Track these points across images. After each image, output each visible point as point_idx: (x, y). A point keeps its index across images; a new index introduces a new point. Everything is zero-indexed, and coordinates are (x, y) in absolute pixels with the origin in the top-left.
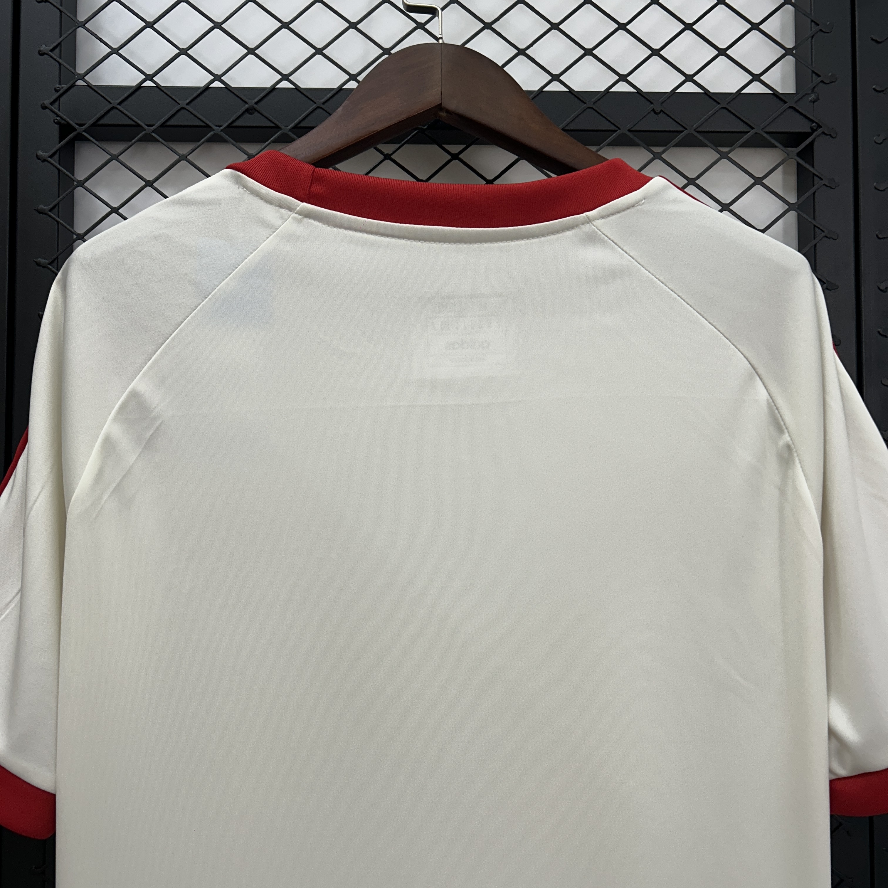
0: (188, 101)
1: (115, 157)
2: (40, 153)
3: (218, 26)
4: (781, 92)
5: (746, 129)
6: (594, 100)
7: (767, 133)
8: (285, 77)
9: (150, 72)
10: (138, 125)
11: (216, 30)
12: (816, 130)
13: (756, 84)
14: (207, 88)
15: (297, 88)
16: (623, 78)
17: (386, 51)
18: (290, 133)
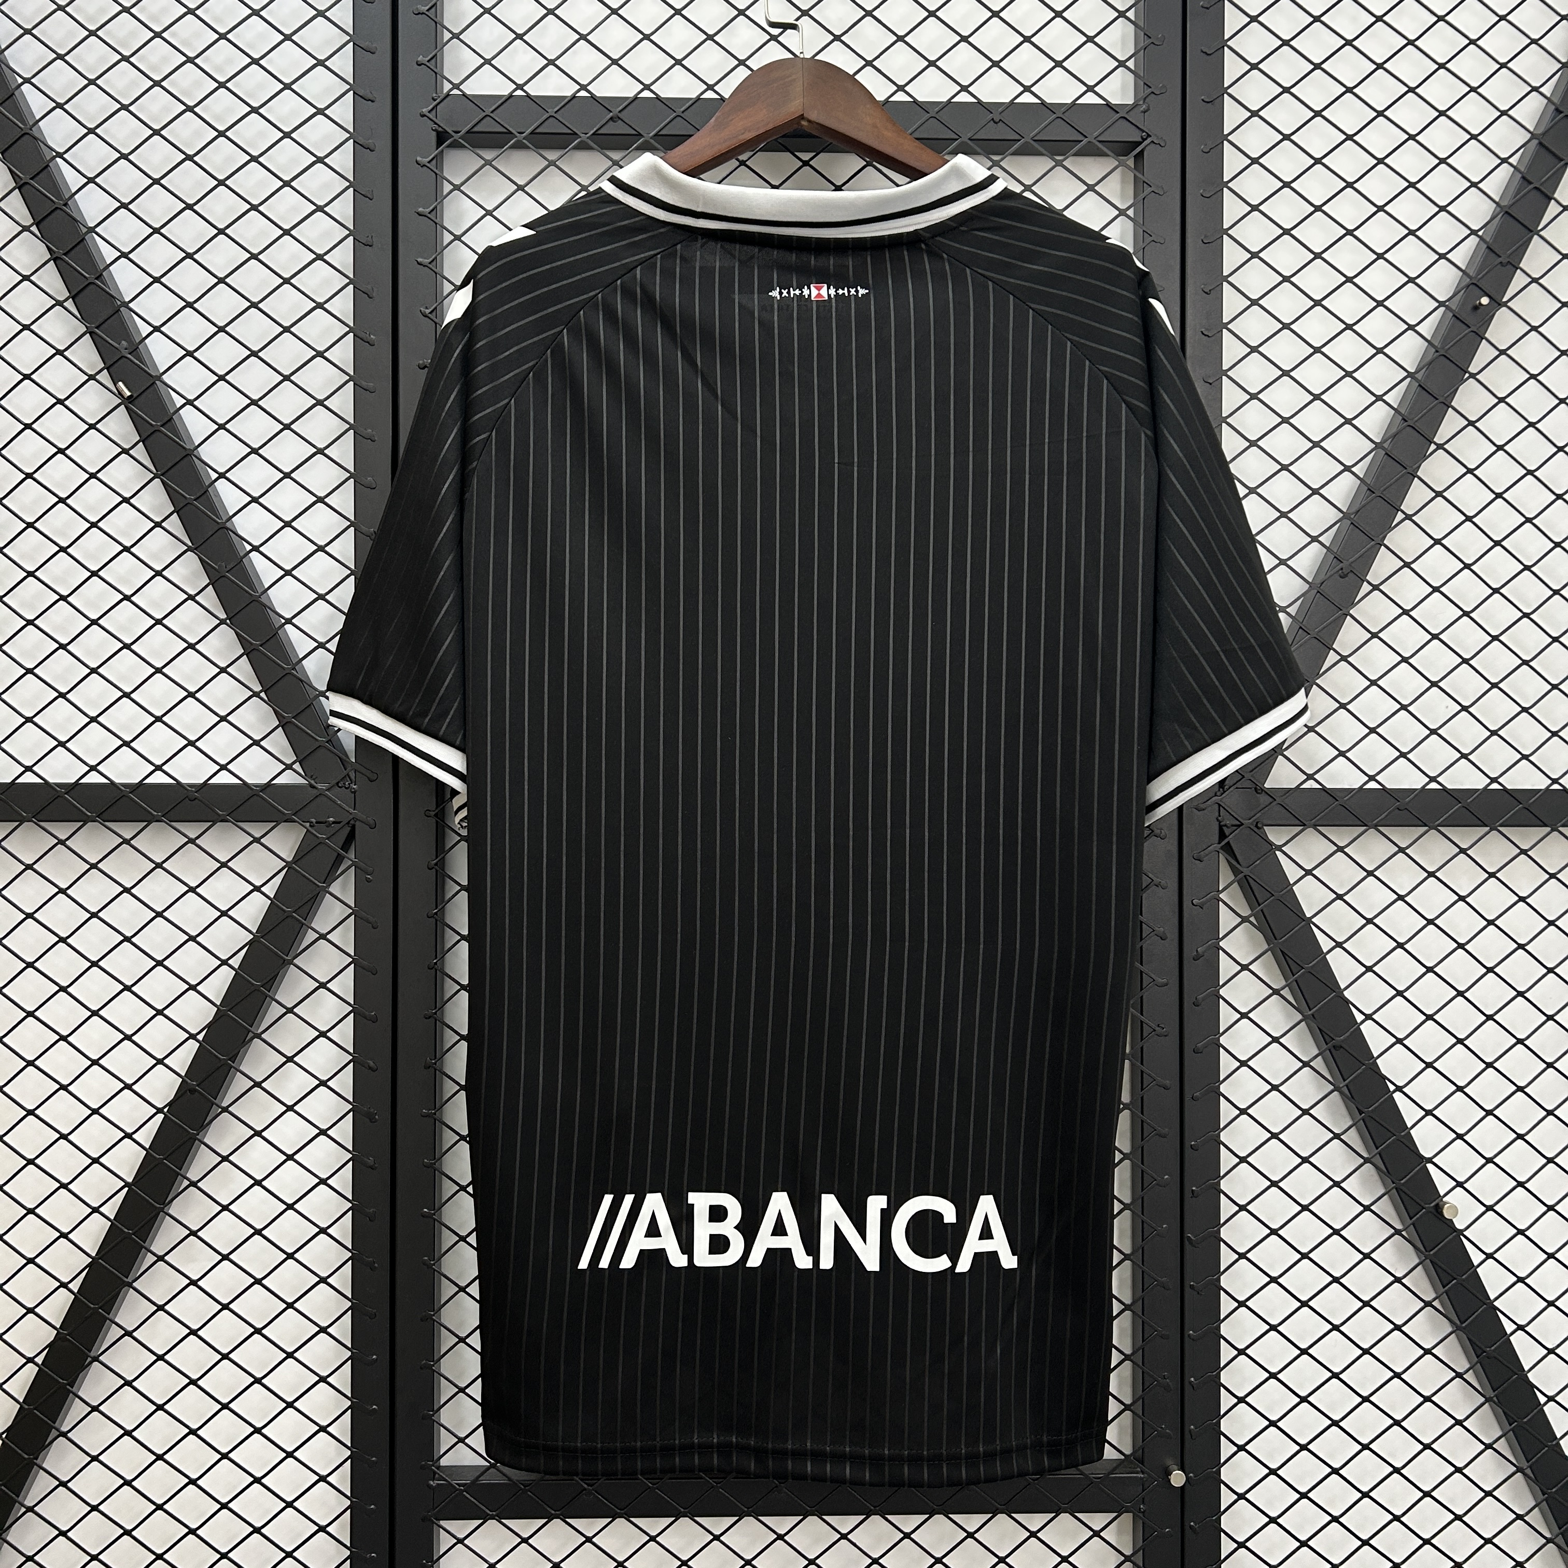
0: (556, 109)
1: (488, 163)
2: (419, 159)
3: (583, 37)
4: (1113, 102)
5: (1080, 138)
6: (937, 109)
7: (1100, 141)
8: (647, 87)
9: (520, 82)
10: (511, 133)
11: (582, 41)
12: (1146, 139)
13: (1090, 94)
14: (574, 97)
15: (658, 98)
16: (964, 89)
17: (742, 63)
18: (652, 141)
